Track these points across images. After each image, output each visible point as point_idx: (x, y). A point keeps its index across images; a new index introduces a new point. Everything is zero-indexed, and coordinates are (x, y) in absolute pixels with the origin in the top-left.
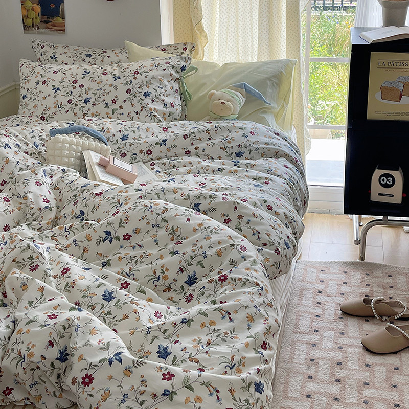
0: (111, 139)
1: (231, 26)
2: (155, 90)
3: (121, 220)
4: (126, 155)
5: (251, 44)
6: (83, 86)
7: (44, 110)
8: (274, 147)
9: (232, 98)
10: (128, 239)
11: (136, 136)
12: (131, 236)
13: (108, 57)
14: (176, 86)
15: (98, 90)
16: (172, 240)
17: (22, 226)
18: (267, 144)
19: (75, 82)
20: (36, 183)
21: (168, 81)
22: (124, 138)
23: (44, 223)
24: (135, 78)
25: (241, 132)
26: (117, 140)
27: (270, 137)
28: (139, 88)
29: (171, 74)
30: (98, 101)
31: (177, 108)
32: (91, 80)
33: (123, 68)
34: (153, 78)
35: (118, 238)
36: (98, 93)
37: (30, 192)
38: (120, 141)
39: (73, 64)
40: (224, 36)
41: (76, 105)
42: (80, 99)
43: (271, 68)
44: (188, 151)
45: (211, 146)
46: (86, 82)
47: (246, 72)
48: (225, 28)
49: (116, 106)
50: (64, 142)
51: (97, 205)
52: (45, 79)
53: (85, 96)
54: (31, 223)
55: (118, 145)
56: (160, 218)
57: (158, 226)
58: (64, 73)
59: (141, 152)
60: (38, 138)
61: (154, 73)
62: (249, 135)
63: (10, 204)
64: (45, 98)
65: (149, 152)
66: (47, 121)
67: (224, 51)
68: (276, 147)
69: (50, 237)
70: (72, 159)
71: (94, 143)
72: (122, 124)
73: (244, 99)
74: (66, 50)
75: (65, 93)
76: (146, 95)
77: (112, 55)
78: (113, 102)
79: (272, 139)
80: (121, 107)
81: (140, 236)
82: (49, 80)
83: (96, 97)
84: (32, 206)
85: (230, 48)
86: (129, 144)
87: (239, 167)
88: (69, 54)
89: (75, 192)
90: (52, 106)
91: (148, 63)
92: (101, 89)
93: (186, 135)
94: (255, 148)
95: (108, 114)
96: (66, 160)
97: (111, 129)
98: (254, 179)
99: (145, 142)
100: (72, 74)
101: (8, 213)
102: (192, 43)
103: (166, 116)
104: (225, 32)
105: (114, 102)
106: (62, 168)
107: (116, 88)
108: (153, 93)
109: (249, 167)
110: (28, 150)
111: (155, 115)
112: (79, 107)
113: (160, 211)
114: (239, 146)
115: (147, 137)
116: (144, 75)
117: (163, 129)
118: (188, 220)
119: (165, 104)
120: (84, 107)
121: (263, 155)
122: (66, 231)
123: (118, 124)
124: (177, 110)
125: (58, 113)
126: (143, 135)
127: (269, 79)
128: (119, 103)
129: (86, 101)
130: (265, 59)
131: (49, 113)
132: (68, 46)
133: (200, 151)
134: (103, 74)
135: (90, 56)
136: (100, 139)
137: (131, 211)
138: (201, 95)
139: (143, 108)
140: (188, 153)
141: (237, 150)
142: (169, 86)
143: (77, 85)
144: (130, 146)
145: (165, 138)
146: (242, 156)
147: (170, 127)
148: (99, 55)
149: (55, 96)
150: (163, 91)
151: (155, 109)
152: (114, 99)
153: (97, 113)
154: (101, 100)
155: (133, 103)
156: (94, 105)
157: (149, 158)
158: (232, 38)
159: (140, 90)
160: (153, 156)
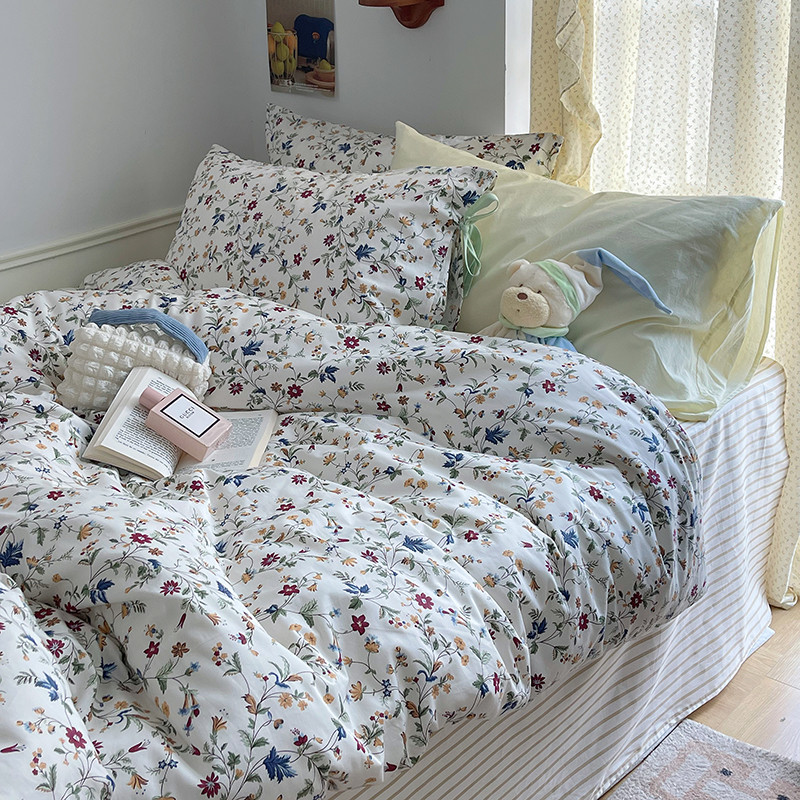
0: (224, 346)
2: (385, 243)
4: (241, 389)
6: (261, 216)
7: (189, 258)
8: (592, 433)
11: (277, 348)
13: (377, 154)
14: (445, 239)
15: (280, 229)
18: (577, 421)
19: (253, 205)
21: (424, 227)
22: (250, 350)
24: (351, 212)
25: (522, 378)
26: (234, 353)
27: (598, 404)
28: (351, 234)
29: (433, 210)
30: (272, 253)
32: (278, 205)
34: (387, 214)
36: (278, 234)
38: (239, 354)
41: (236, 257)
42: (247, 243)
43: (697, 217)
44: (385, 402)
45: (436, 400)
47: (628, 222)
49: (298, 271)
50: (94, 341)
52: (213, 192)
53: (256, 239)
55: (231, 364)
58: (246, 185)
59: (276, 387)
61: (395, 203)
62: (539, 390)
64: (197, 233)
65: (295, 392)
68: (600, 435)
72: (266, 315)
73: (593, 292)
74: (316, 132)
75: (228, 228)
76: (362, 252)
77: (387, 148)
78: (295, 261)
79: (601, 412)
80: (306, 275)
83: (273, 244)
86: (255, 365)
88: (315, 141)
90: (200, 251)
91: (395, 179)
92: (284, 229)
93: (385, 364)
94: (536, 426)
95: (281, 285)
97: (235, 324)
99: (288, 366)
100: (255, 188)
102: (554, 136)
103: (401, 307)
105: (298, 260)
107: (309, 231)
108: (379, 251)
109: (481, 476)
110: (40, 347)
111: (370, 303)
112: (240, 260)
114: (501, 414)
115: (300, 354)
116: (371, 206)
117: (348, 340)
119: (401, 279)
121: (557, 449)
123: (260, 313)
124: (430, 296)
125: (206, 269)
126: (292, 350)
127: (683, 245)
128: (306, 264)
129: (255, 251)
131: (194, 265)
132: (323, 124)
133: (410, 408)
134: (303, 195)
135: (345, 148)
139: (347, 281)
140: (385, 408)
142: (422, 236)
143: (252, 213)
144: (255, 370)
145: (337, 364)
146: (501, 441)
147: (367, 339)
148: (363, 149)
149: (212, 232)
150: (403, 247)
151: (373, 288)
152: (299, 255)
153: (264, 279)
154: (278, 251)
155: (330, 269)
156: (264, 261)
157: (291, 406)
158: (666, 127)
159: (351, 240)
160: (300, 401)
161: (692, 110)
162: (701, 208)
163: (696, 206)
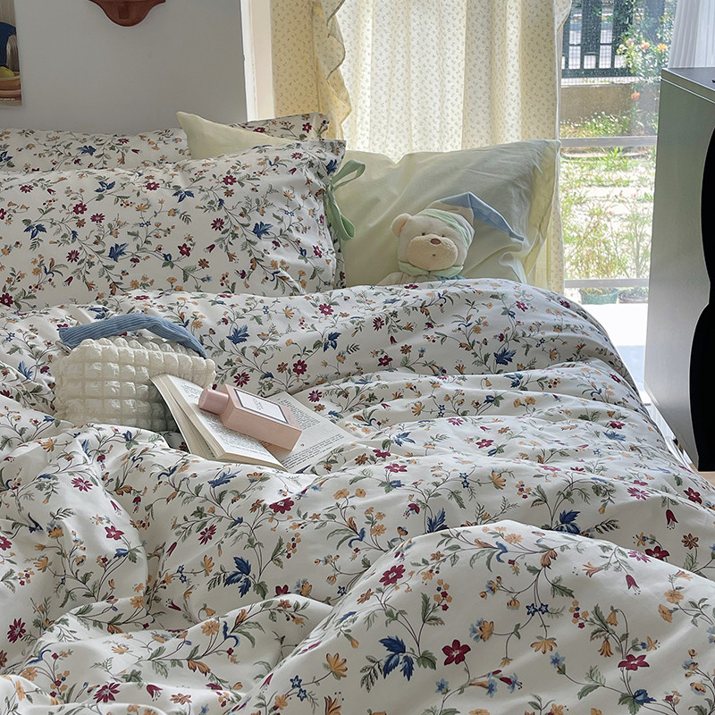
0: (206, 341)
1: (398, 75)
2: (278, 218)
3: (426, 600)
4: (247, 379)
5: (438, 113)
6: (101, 217)
7: (9, 280)
8: (572, 334)
9: (451, 229)
10: (460, 659)
11: (265, 328)
12: (466, 649)
13: (135, 151)
14: (320, 209)
15: (141, 225)
16: (606, 652)
17: (65, 622)
18: (558, 328)
19: (80, 209)
20: (76, 483)
21: (304, 198)
22: (238, 337)
23: (123, 601)
24: (229, 193)
25: (498, 306)
26: (222, 344)
27: (558, 312)
28: (241, 215)
29: (309, 181)
30: (144, 250)
31: (328, 258)
32: (120, 202)
33: (193, 172)
34: (271, 190)
35: (428, 660)
36: (142, 232)
37: (67, 513)
38: (228, 343)
39: (53, 170)
40: (384, 98)
41: (91, 264)
42: (99, 248)
43: (512, 160)
44: (386, 357)
45: (438, 341)
46: (108, 207)
47: (462, 171)
48: (386, 80)
49: (191, 261)
50: (106, 358)
51: (287, 541)
52: (2, 205)
53: (110, 242)
54: (88, 609)
56: (544, 582)
57: (544, 609)
58: (50, 191)
59: (281, 368)
60: (26, 353)
61: (270, 179)
62: (515, 309)
63: (12, 554)
64: (7, 251)
65: (300, 368)
66: (19, 306)
67: (383, 131)
68: (579, 335)
69: (185, 663)
70: (130, 402)
71: (177, 355)
72: (222, 303)
73: (472, 228)
74: (31, 139)
75: (58, 237)
76: (260, 230)
77: (142, 145)
78: (182, 253)
79: (564, 318)
80: (203, 264)
81: (495, 646)
82: (13, 208)
83: (139, 241)
84: (80, 553)
85: (395, 125)
86: (252, 350)
87: (525, 389)
88: (39, 149)
89: (196, 503)
90: (28, 269)
91: (251, 159)
92: (148, 224)
93: (379, 320)
94: (535, 339)
95: (172, 280)
96: (116, 405)
97: (202, 316)
98: (583, 418)
99: (289, 343)
100: (69, 191)
101: (16, 583)
102: (321, 115)
103: (306, 278)
104: (385, 89)
105: (185, 251)
106: (123, 430)
107: (186, 219)
108: (275, 228)
109: (546, 386)
110: (9, 387)
111: (284, 278)
112: (97, 268)
113: (536, 561)
114: (502, 337)
115: (289, 330)
116: (249, 185)
117: (322, 308)
118: (631, 582)
120: (111, 268)
121: (554, 356)
122: (226, 637)
123: (214, 303)
124: (328, 262)
125: (47, 286)
126: (280, 328)
127: (513, 184)
128: (198, 253)
129: (116, 253)
130: (481, 142)
131: (21, 286)
132: (32, 132)
133: (414, 355)
134: (149, 187)
135: (91, 150)
136: (186, 344)
137: (445, 566)
138: (371, 225)
139: (255, 261)
140: (385, 362)
141: (495, 347)
142: (306, 209)
143: (87, 216)
144: (256, 355)
145: (333, 331)
146: (511, 360)
147: (335, 304)
148: (113, 148)
149: (34, 246)
150: (294, 219)
151: (283, 262)
152: (185, 245)
153: (144, 278)
154: (152, 248)
155: (231, 252)
156: (135, 261)
157: (301, 383)
158: (400, 101)
159: (244, 220)
160: (309, 376)
161: (413, 85)
162: (508, 153)
163: (504, 152)
